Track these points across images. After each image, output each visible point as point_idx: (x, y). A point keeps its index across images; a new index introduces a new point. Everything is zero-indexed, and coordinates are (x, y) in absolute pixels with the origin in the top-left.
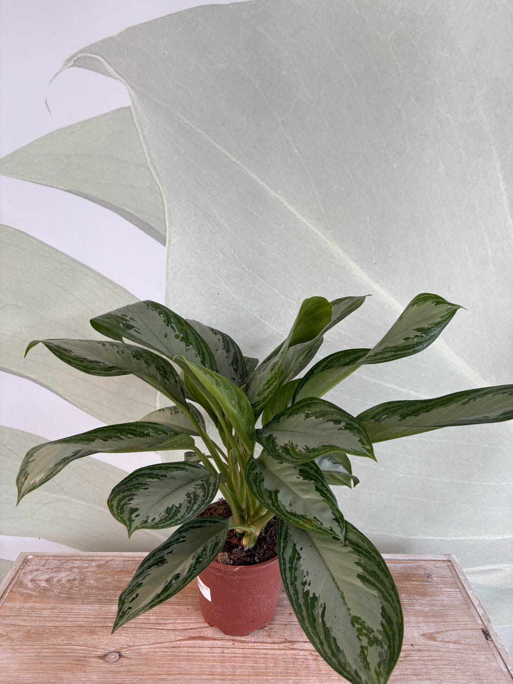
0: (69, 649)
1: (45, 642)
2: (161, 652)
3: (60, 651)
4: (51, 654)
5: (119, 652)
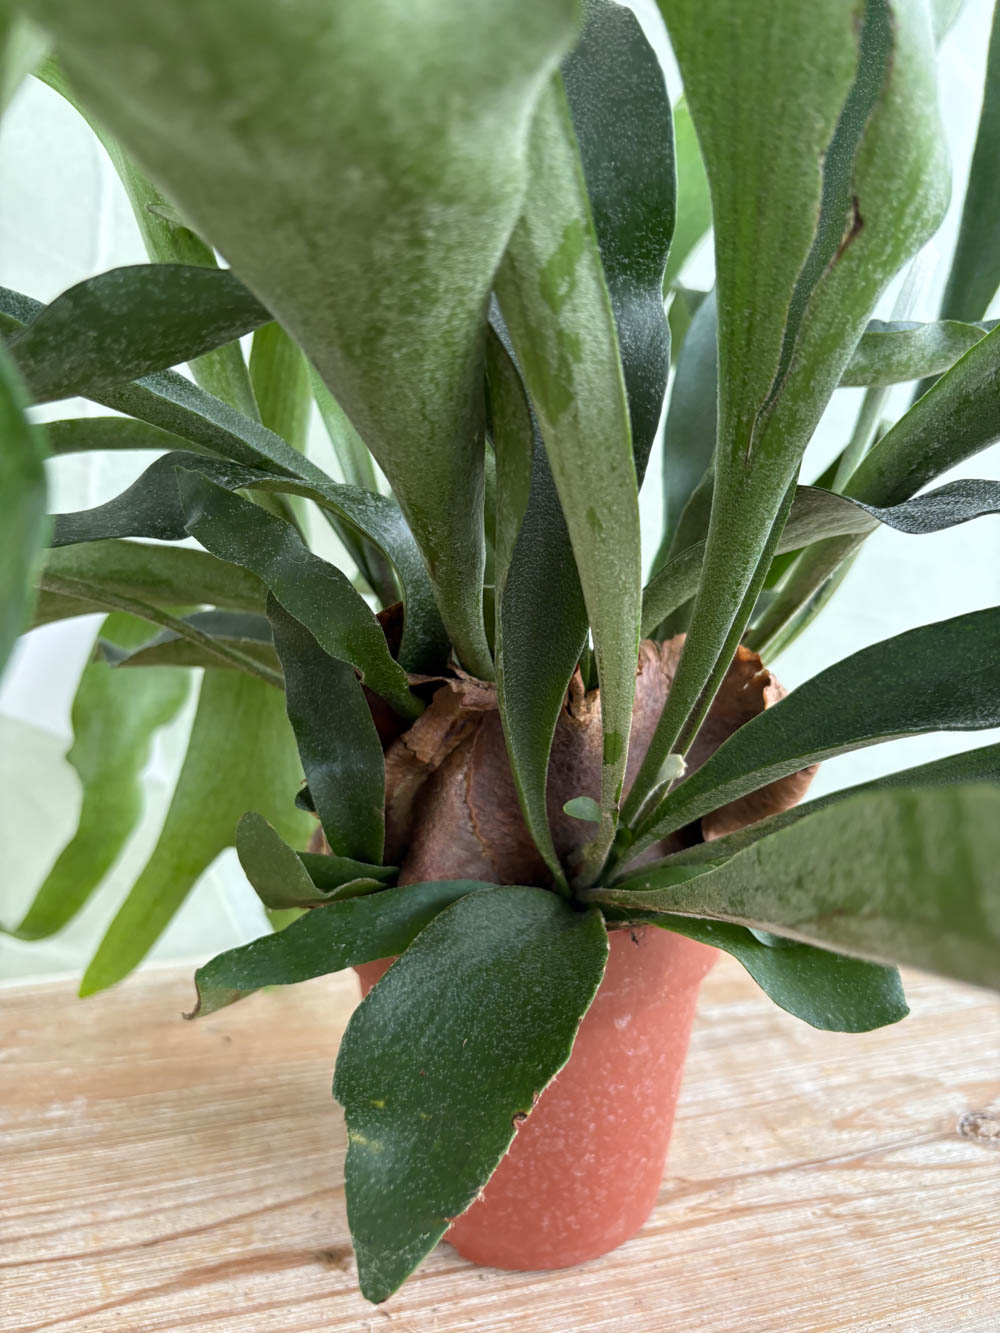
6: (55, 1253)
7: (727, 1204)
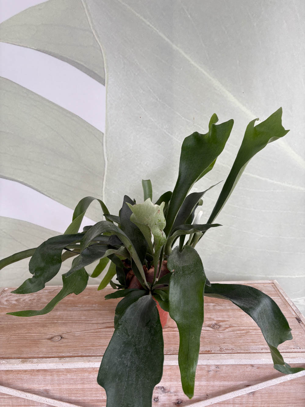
0: (28, 335)
1: (13, 332)
2: (88, 335)
3: (23, 337)
4: (16, 339)
5: (61, 336)
6: (93, 322)
7: (173, 330)
